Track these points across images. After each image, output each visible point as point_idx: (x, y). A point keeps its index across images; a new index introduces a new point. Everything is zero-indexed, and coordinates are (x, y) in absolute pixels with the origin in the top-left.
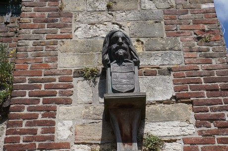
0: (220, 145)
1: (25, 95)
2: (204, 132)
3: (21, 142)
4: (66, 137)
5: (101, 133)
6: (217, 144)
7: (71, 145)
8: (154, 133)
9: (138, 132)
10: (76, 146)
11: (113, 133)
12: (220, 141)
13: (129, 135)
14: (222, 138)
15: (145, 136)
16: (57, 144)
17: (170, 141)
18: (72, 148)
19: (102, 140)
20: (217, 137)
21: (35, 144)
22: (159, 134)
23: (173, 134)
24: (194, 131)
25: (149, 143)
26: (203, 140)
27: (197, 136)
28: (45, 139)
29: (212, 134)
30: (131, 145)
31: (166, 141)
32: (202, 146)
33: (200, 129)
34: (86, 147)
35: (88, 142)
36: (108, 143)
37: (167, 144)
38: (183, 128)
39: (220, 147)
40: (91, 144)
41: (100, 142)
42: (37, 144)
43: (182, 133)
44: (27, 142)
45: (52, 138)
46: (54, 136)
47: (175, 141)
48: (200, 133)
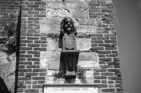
0: (109, 72)
1: (26, 46)
2: (102, 66)
3: (25, 68)
4: (44, 66)
5: (59, 65)
6: (107, 72)
7: (47, 70)
8: (82, 66)
9: (75, 65)
10: (49, 71)
11: (65, 65)
12: (109, 70)
13: (71, 67)
14: (109, 69)
15: (78, 67)
16: (41, 69)
17: (88, 70)
18: (47, 72)
19: (60, 68)
20: (107, 68)
21: (31, 69)
22: (84, 66)
23: (90, 67)
24: (98, 65)
25: (79, 71)
26: (102, 70)
27: (99, 68)
28: (35, 67)
29: (106, 67)
30: (72, 72)
31: (86, 70)
32: (101, 72)
34: (53, 71)
35: (54, 69)
36: (62, 70)
37: (87, 71)
38: (94, 64)
39: (108, 73)
40: (55, 70)
41: (59, 69)
42: (32, 69)
43: (94, 66)
44: (28, 68)
45: (38, 67)
46: (39, 66)
47: (90, 70)
48: (101, 66)
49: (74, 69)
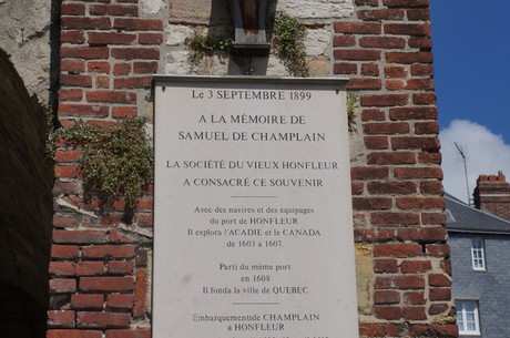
0: (387, 35)
2: (366, 14)
3: (87, 15)
4: (155, 11)
5: (210, 8)
6: (383, 35)
7: (164, 24)
8: (292, 13)
10: (172, 27)
12: (389, 29)
14: (391, 25)
15: (277, 16)
16: (143, 21)
17: (313, 27)
18: (166, 30)
19: (211, 19)
20: (384, 22)
21: (108, 19)
22: (300, 14)
23: (320, 16)
24: (352, 11)
25: (283, 31)
26: (363, 27)
27: (355, 20)
28: (123, 11)
29: (379, 16)
30: (256, 33)
31: (308, 26)
32: (360, 36)
33: (361, 8)
34: (187, 28)
35: (190, 21)
36: (220, 24)
37: (309, 30)
38: (337, 6)
39: (387, 39)
40: (194, 25)
41: (208, 23)
42: (112, 19)
43: (334, 14)
44: (96, 14)
45: (134, 11)
46: (136, 8)
47: (322, 26)
48: (361, 15)
49: (262, 21)
